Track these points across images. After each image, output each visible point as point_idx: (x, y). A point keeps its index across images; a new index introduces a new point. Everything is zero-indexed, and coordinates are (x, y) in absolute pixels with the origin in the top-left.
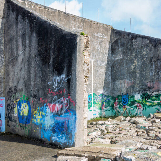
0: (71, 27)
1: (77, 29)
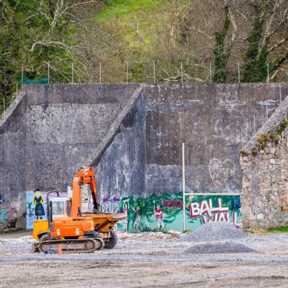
0: (218, 101)
1: (228, 102)
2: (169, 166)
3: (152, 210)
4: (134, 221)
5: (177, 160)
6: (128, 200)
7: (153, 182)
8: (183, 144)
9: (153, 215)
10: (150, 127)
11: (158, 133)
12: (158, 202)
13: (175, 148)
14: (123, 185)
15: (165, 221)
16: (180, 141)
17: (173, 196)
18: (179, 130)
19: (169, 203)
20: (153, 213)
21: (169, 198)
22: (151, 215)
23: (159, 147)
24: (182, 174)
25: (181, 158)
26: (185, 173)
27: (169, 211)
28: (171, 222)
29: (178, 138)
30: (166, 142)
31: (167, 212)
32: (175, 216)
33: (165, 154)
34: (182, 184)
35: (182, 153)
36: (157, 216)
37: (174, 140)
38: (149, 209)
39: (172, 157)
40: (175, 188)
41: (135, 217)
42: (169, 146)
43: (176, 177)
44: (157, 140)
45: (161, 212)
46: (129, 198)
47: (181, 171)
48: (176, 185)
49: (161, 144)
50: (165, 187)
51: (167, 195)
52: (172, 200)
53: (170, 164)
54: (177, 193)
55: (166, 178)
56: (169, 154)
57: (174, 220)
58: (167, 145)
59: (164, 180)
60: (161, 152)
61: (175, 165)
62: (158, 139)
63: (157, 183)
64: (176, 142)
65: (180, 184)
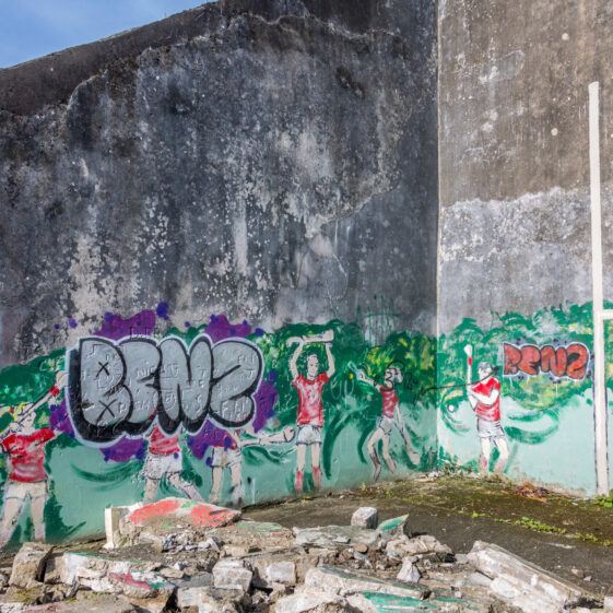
2: (528, 199)
3: (461, 385)
4: (367, 429)
5: (563, 166)
6: (328, 336)
7: (466, 272)
8: (594, 88)
9: (463, 404)
10: (454, 61)
11: (486, 72)
12: (482, 351)
13: (553, 116)
14: (290, 266)
15: (513, 433)
16: (578, 79)
17: (548, 328)
18: (571, 33)
19: (530, 357)
20: (465, 397)
21: (530, 334)
22: (455, 402)
23: (487, 127)
24: (588, 226)
25: (585, 152)
26: (604, 216)
27: (529, 391)
28: (537, 439)
29: (569, 70)
30: (516, 98)
31: (519, 396)
32: (554, 415)
33: (512, 153)
34: (587, 268)
35: (586, 130)
36: (481, 409)
37: (551, 79)
38: (449, 380)
39: (543, 154)
40: (554, 291)
41: (376, 409)
42: (528, 115)
43: (558, 239)
44: (480, 103)
45: (495, 393)
46: (330, 326)
47: (582, 210)
48: (560, 274)
49: (494, 116)
50: (513, 286)
51: (521, 321)
52: (540, 341)
53: (534, 190)
54: (566, 309)
55: (516, 251)
56: (529, 145)
57: (550, 431)
58: (521, 111)
59: (507, 262)
60: (494, 148)
61: (556, 191)
62: (484, 100)
63: (479, 274)
64: (557, 87)
65: (579, 268)
